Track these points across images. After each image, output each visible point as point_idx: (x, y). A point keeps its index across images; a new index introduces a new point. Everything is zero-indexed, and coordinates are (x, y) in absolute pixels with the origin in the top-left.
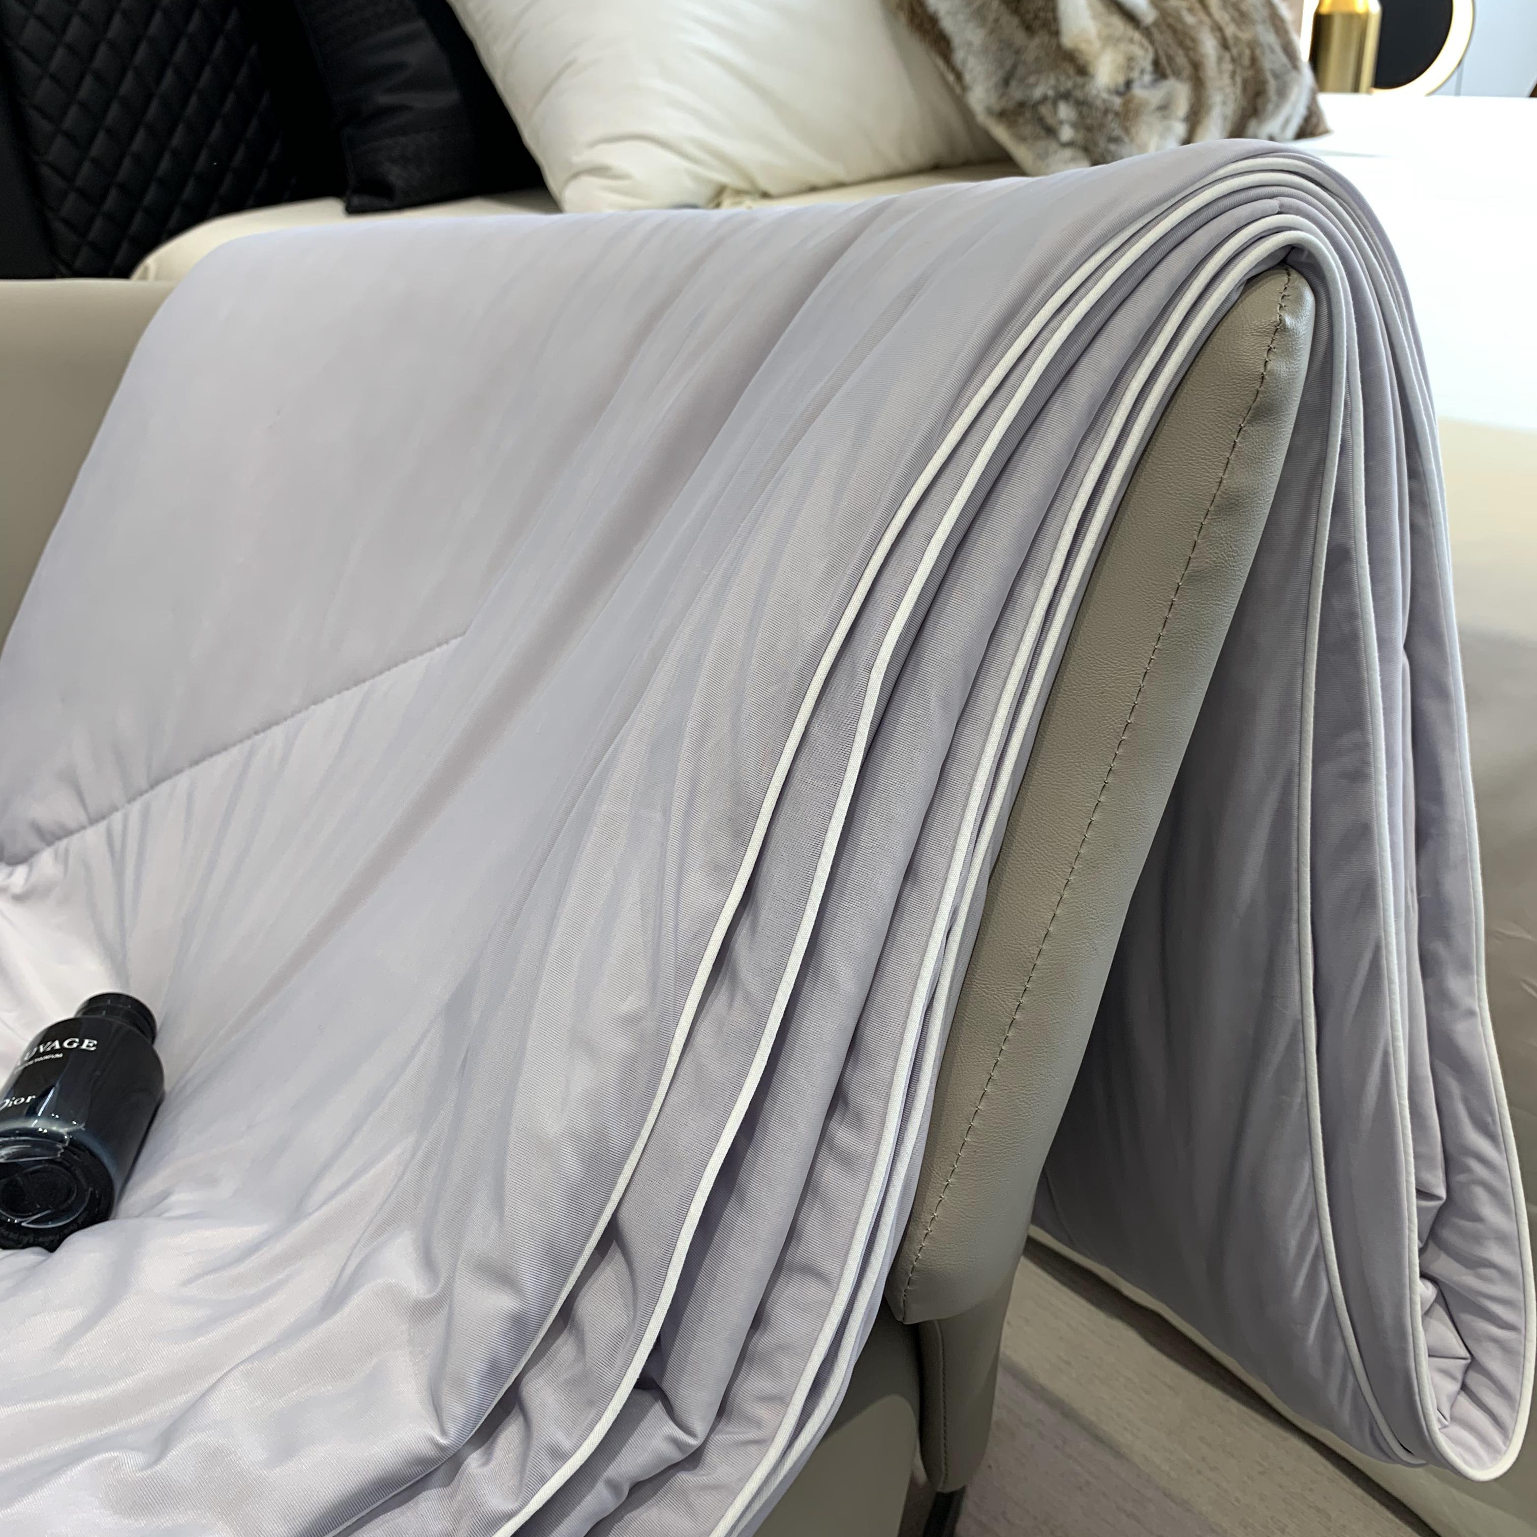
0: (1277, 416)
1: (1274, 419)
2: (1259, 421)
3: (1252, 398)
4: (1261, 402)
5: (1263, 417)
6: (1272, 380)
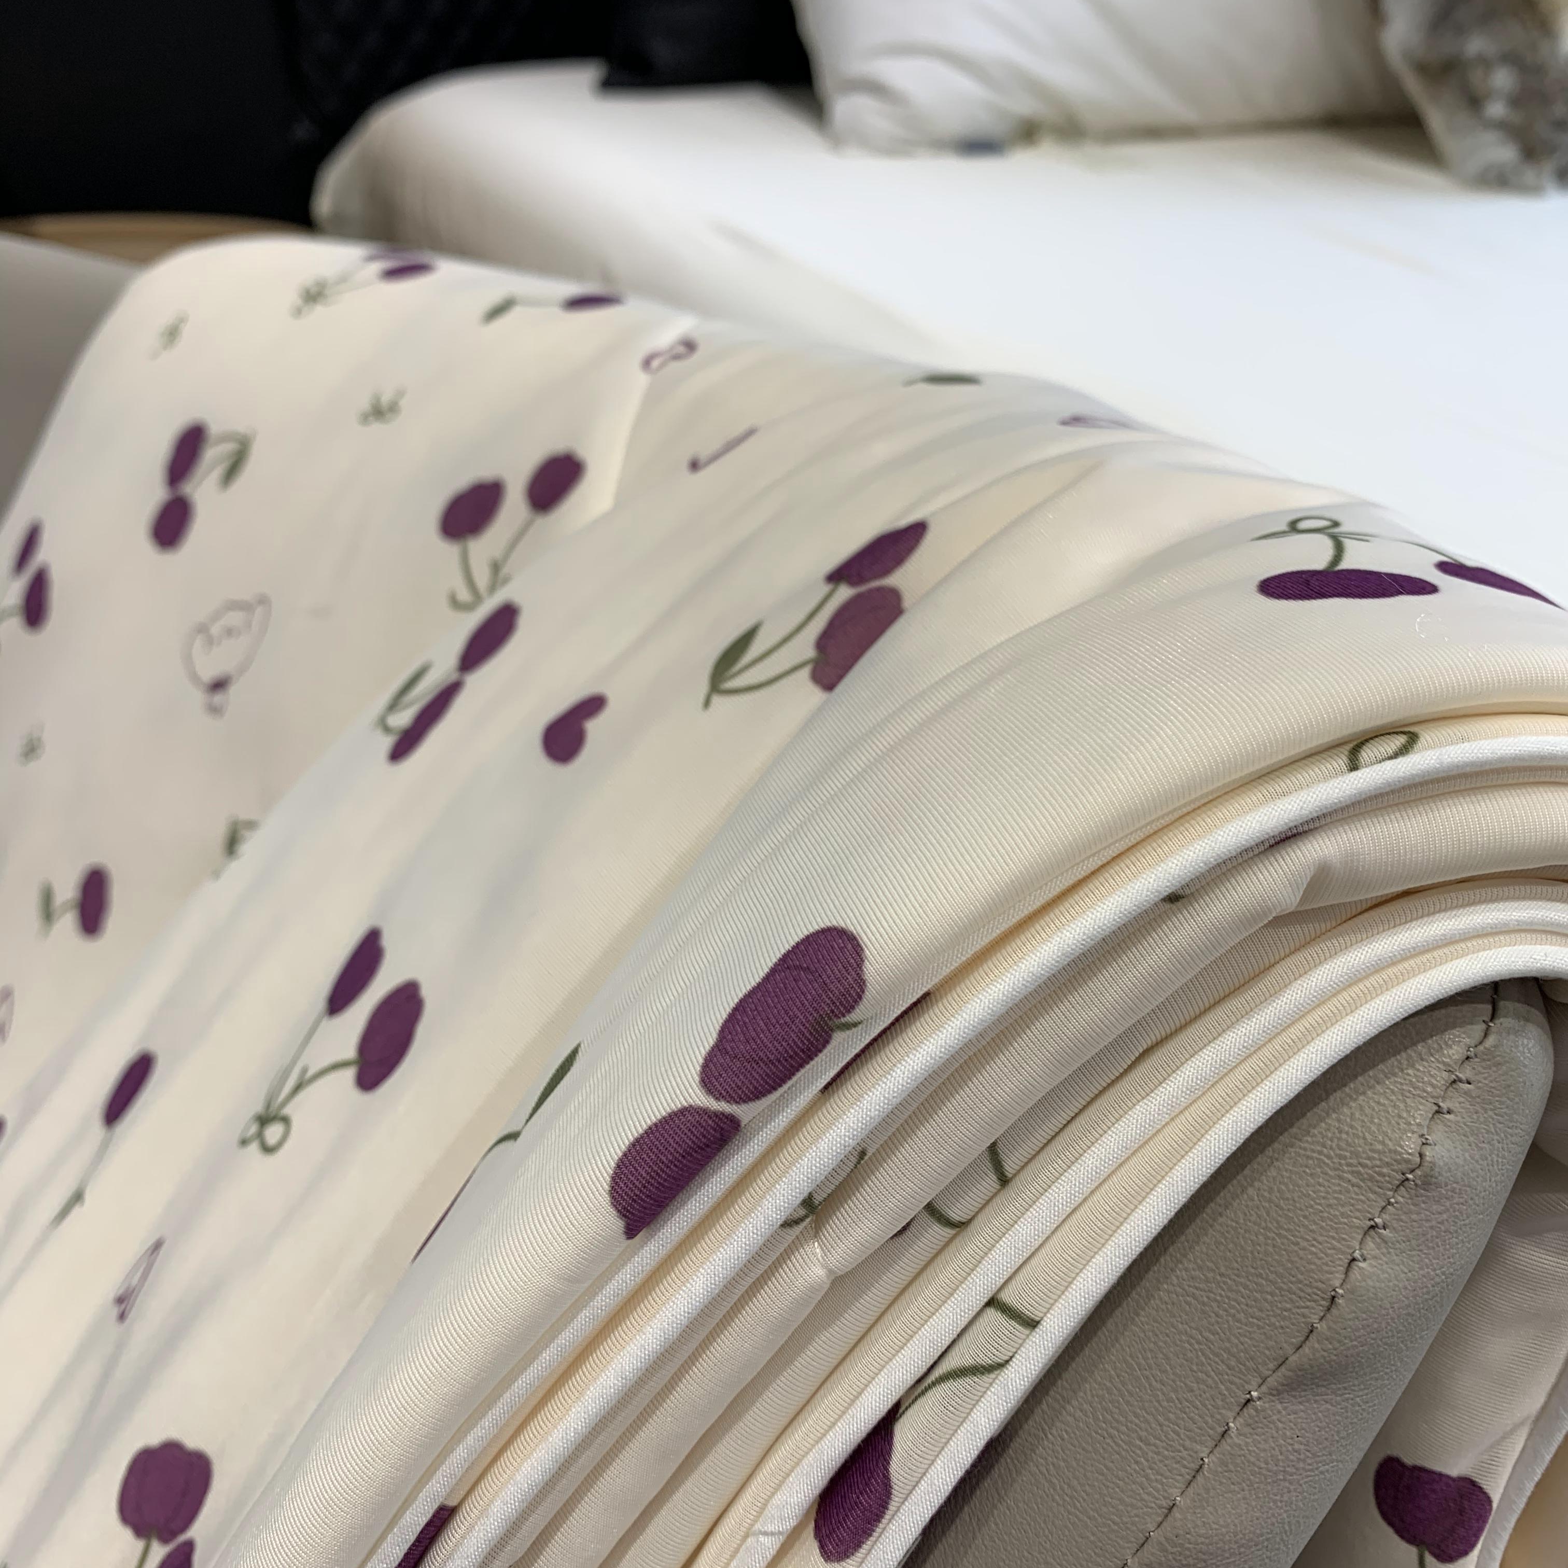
2: (1303, 1394)
3: (1294, 1340)
4: (1311, 1357)
5: (1314, 1386)
6: (1355, 1312)
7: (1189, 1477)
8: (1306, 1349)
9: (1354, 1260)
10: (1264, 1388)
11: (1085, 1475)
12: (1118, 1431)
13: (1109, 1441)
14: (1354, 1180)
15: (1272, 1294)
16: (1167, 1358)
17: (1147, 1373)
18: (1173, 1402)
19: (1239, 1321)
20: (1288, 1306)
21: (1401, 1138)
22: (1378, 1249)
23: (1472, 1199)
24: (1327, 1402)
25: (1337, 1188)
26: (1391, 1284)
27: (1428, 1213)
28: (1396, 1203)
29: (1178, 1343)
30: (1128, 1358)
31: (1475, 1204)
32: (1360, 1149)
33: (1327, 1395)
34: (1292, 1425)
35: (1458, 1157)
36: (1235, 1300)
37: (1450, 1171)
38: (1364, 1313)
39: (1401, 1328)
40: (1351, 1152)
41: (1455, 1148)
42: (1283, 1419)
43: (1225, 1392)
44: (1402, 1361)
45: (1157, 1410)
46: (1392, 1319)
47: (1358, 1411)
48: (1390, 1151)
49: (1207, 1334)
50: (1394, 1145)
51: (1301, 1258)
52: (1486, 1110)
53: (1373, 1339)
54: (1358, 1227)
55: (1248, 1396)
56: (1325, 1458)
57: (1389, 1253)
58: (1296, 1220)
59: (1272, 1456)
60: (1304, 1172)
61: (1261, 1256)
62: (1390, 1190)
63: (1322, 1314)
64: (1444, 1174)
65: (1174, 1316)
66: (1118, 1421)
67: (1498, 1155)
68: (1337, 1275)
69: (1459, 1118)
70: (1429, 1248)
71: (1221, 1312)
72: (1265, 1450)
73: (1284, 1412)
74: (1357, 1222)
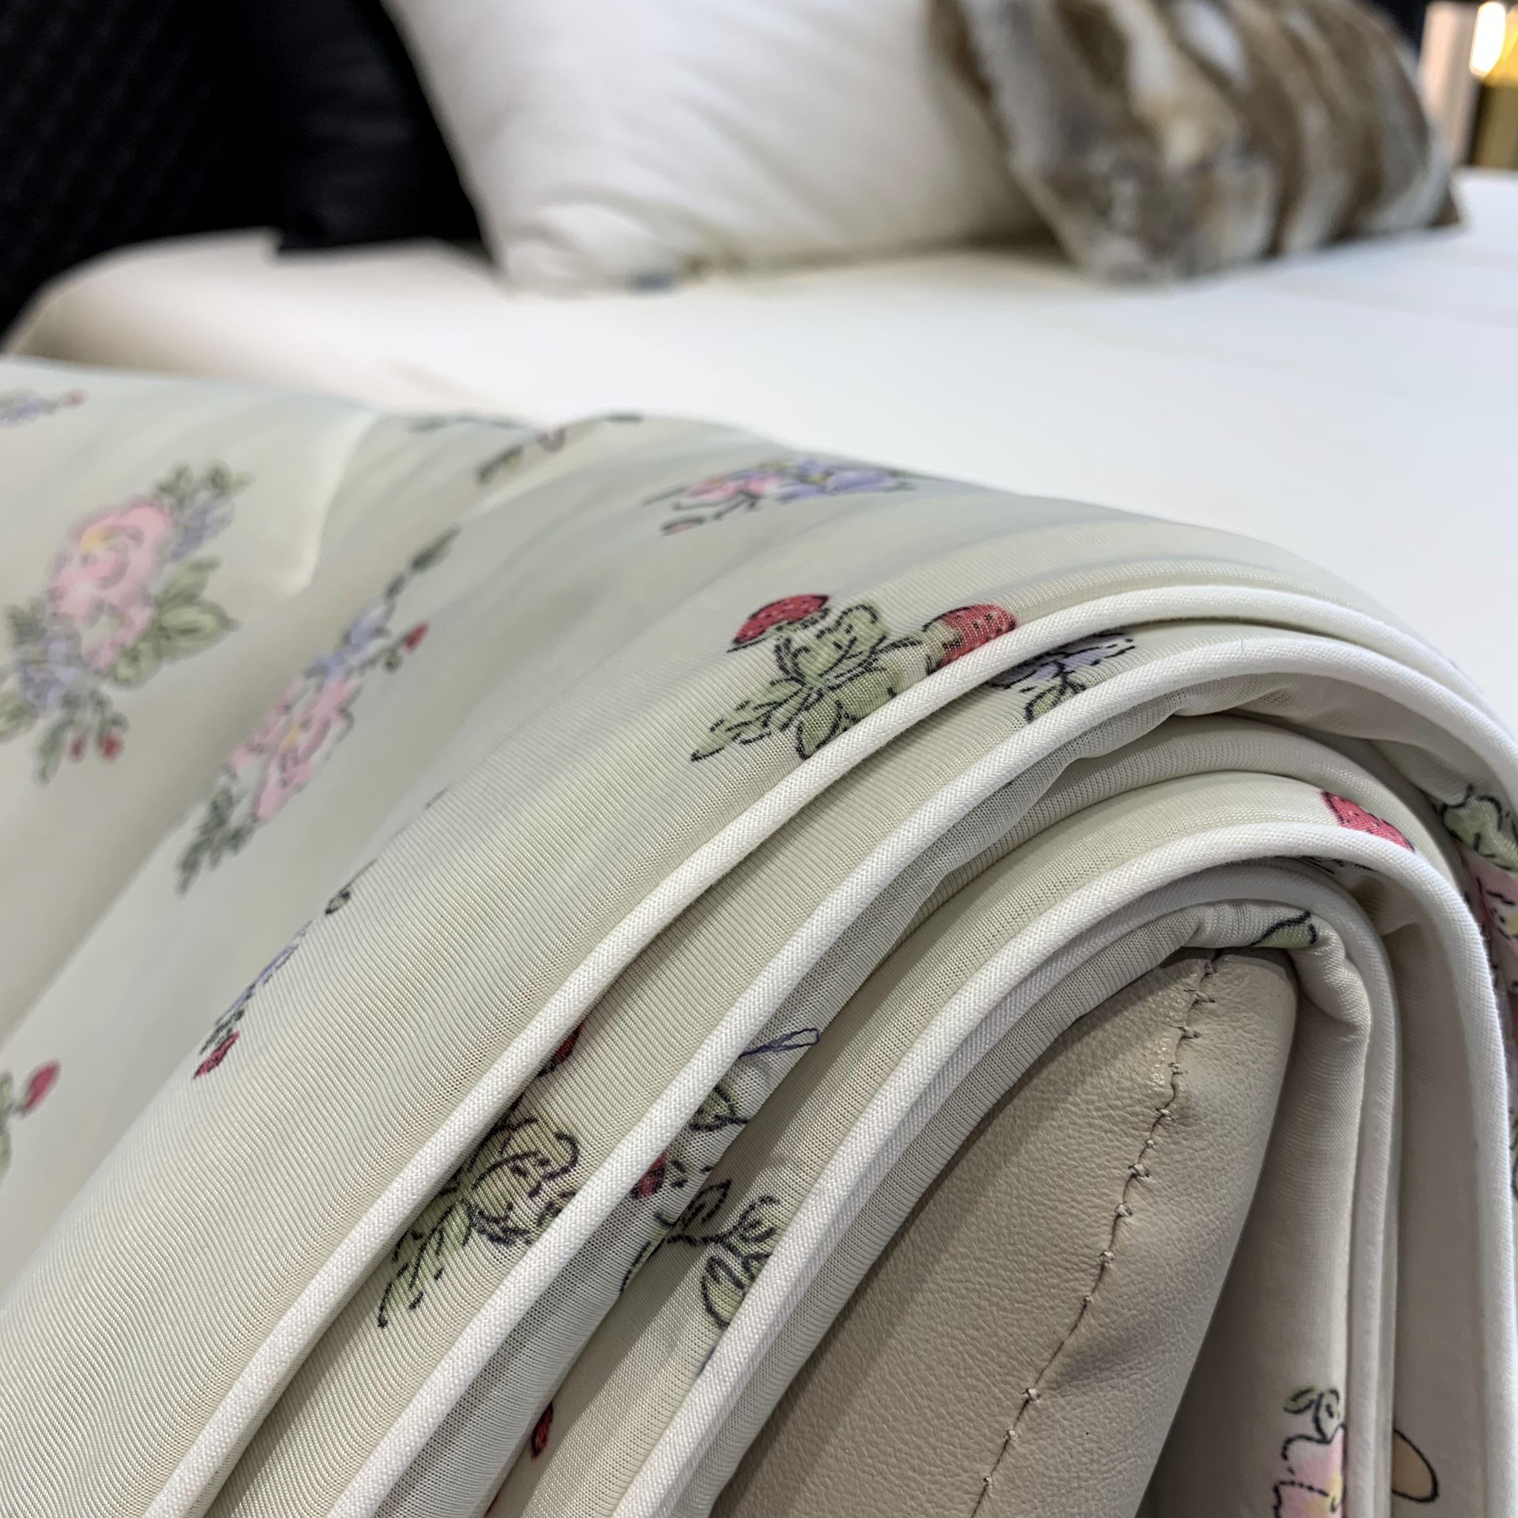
2: (1085, 1382)
3: (1067, 1321)
4: (1089, 1336)
5: (1097, 1371)
6: (1129, 1276)
7: (973, 1505)
8: (1082, 1329)
9: (1119, 1216)
10: (1042, 1383)
12: (887, 1465)
13: (878, 1478)
14: (1107, 1126)
15: (1035, 1271)
16: (930, 1368)
17: (910, 1390)
18: (943, 1418)
19: (1004, 1309)
20: (1055, 1281)
21: (1149, 1070)
22: (1144, 1200)
23: (1235, 1129)
24: (1113, 1388)
25: (1089, 1138)
26: (1163, 1237)
27: (1191, 1151)
28: (1155, 1144)
29: (940, 1347)
30: (888, 1377)
31: (1239, 1134)
32: (1108, 1090)
33: (1113, 1378)
34: (1079, 1421)
35: (1213, 1084)
36: (997, 1286)
37: (1207, 1100)
38: (1139, 1274)
39: (1181, 1287)
40: (1098, 1095)
41: (1209, 1074)
42: (1068, 1417)
43: (1001, 1396)
44: (1187, 1327)
45: (927, 1431)
46: (1171, 1278)
47: (1148, 1393)
48: (1140, 1086)
49: (971, 1332)
50: (1143, 1079)
51: (1062, 1224)
52: (1234, 1029)
53: (1153, 1304)
54: (1117, 1178)
55: (1026, 1395)
56: (1120, 1454)
57: (1156, 1202)
58: (1049, 1181)
59: (1062, 1461)
60: (1051, 1125)
61: (1017, 1229)
62: (1147, 1131)
63: (1093, 1284)
64: (1202, 1104)
65: (932, 1318)
66: (885, 1453)
67: (1254, 1077)
68: (1103, 1236)
69: (1207, 1042)
70: (1197, 1191)
71: (983, 1303)
72: (1053, 1456)
73: (1068, 1408)
74: (1116, 1172)
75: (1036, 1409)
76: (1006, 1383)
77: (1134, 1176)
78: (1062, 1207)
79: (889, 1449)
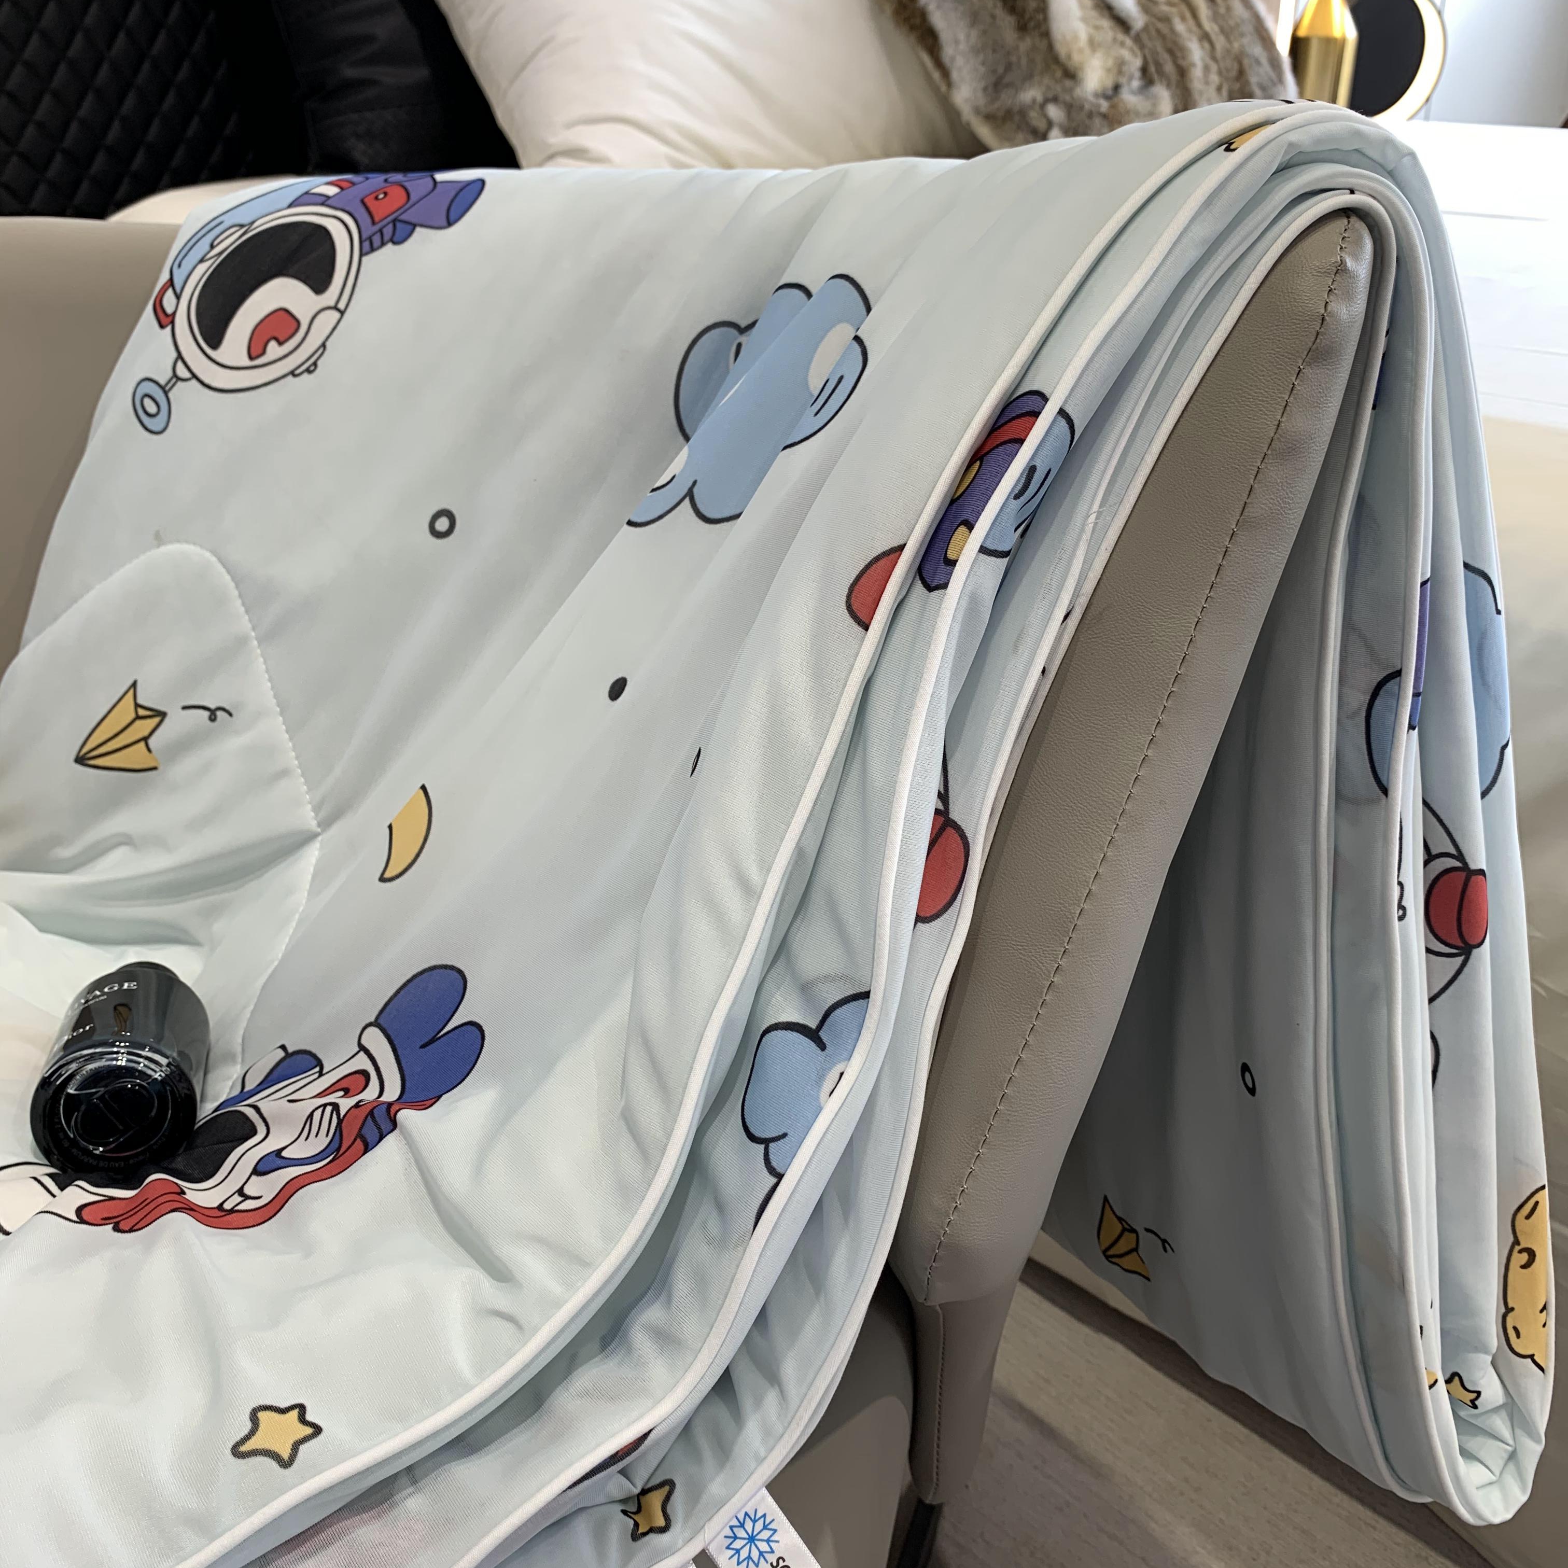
0: (1336, 359)
1: (1332, 362)
2: (1319, 364)
3: (1312, 340)
5: (1322, 360)
6: (1331, 326)
7: (1282, 410)
8: (1318, 341)
9: (1327, 303)
10: (1304, 364)
11: (1241, 426)
12: (1249, 402)
13: (1247, 408)
14: (1319, 275)
15: (1299, 324)
16: (1262, 366)
17: (1256, 375)
18: (1269, 381)
19: (1289, 339)
20: (1307, 326)
22: (1335, 298)
24: (1327, 369)
25: (1314, 279)
27: (1349, 283)
28: (1337, 279)
29: (1266, 358)
33: (1327, 365)
34: (1317, 380)
36: (1285, 333)
38: (1336, 322)
40: (1315, 265)
42: (1314, 378)
43: (1290, 370)
45: (1263, 387)
49: (1277, 350)
51: (1307, 307)
52: (1357, 247)
53: (1341, 336)
55: (1300, 368)
57: (1339, 299)
58: (1301, 294)
59: (1312, 394)
61: (1291, 312)
63: (1320, 326)
65: (1261, 350)
66: (1248, 398)
68: (1322, 308)
69: (1349, 250)
73: (1313, 375)
74: (1324, 289)
75: (1304, 373)
76: (1292, 365)
77: (1330, 291)
78: (1308, 302)
79: (1251, 397)
